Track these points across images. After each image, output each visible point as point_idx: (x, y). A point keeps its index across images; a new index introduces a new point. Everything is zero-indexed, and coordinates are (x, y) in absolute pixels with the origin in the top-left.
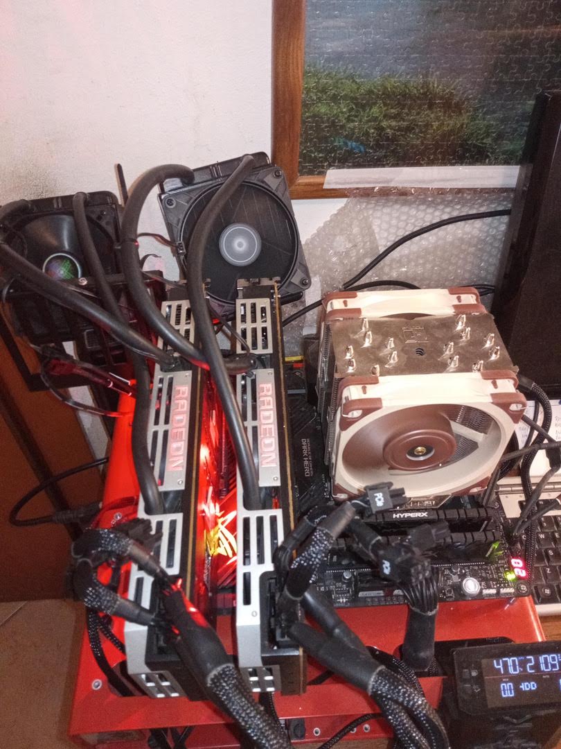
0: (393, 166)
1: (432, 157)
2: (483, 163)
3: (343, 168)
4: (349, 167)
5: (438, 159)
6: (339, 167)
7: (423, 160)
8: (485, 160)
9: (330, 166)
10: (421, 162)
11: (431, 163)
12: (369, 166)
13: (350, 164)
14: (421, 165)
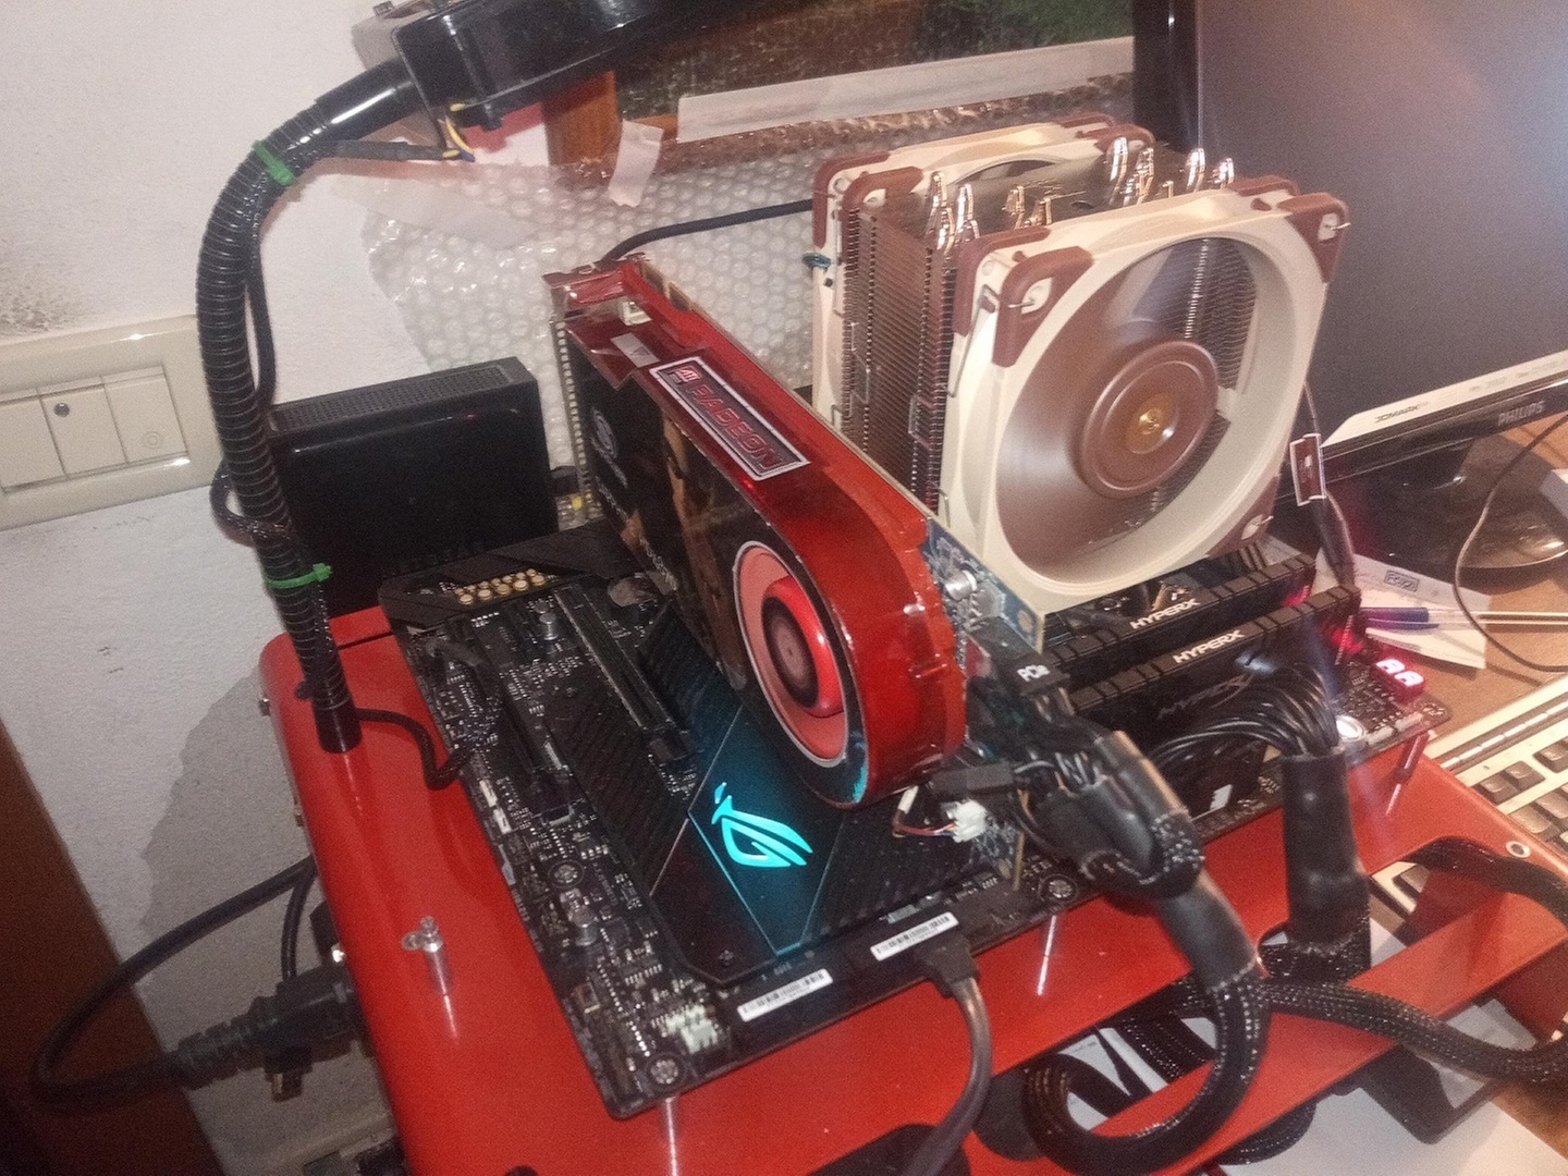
0: (808, 76)
1: (880, 47)
2: (975, 52)
3: (709, 91)
4: (721, 89)
5: (892, 53)
6: (700, 91)
7: (864, 56)
8: (977, 42)
9: (679, 92)
10: (862, 62)
11: (879, 61)
12: (762, 82)
13: (722, 82)
14: (861, 68)
